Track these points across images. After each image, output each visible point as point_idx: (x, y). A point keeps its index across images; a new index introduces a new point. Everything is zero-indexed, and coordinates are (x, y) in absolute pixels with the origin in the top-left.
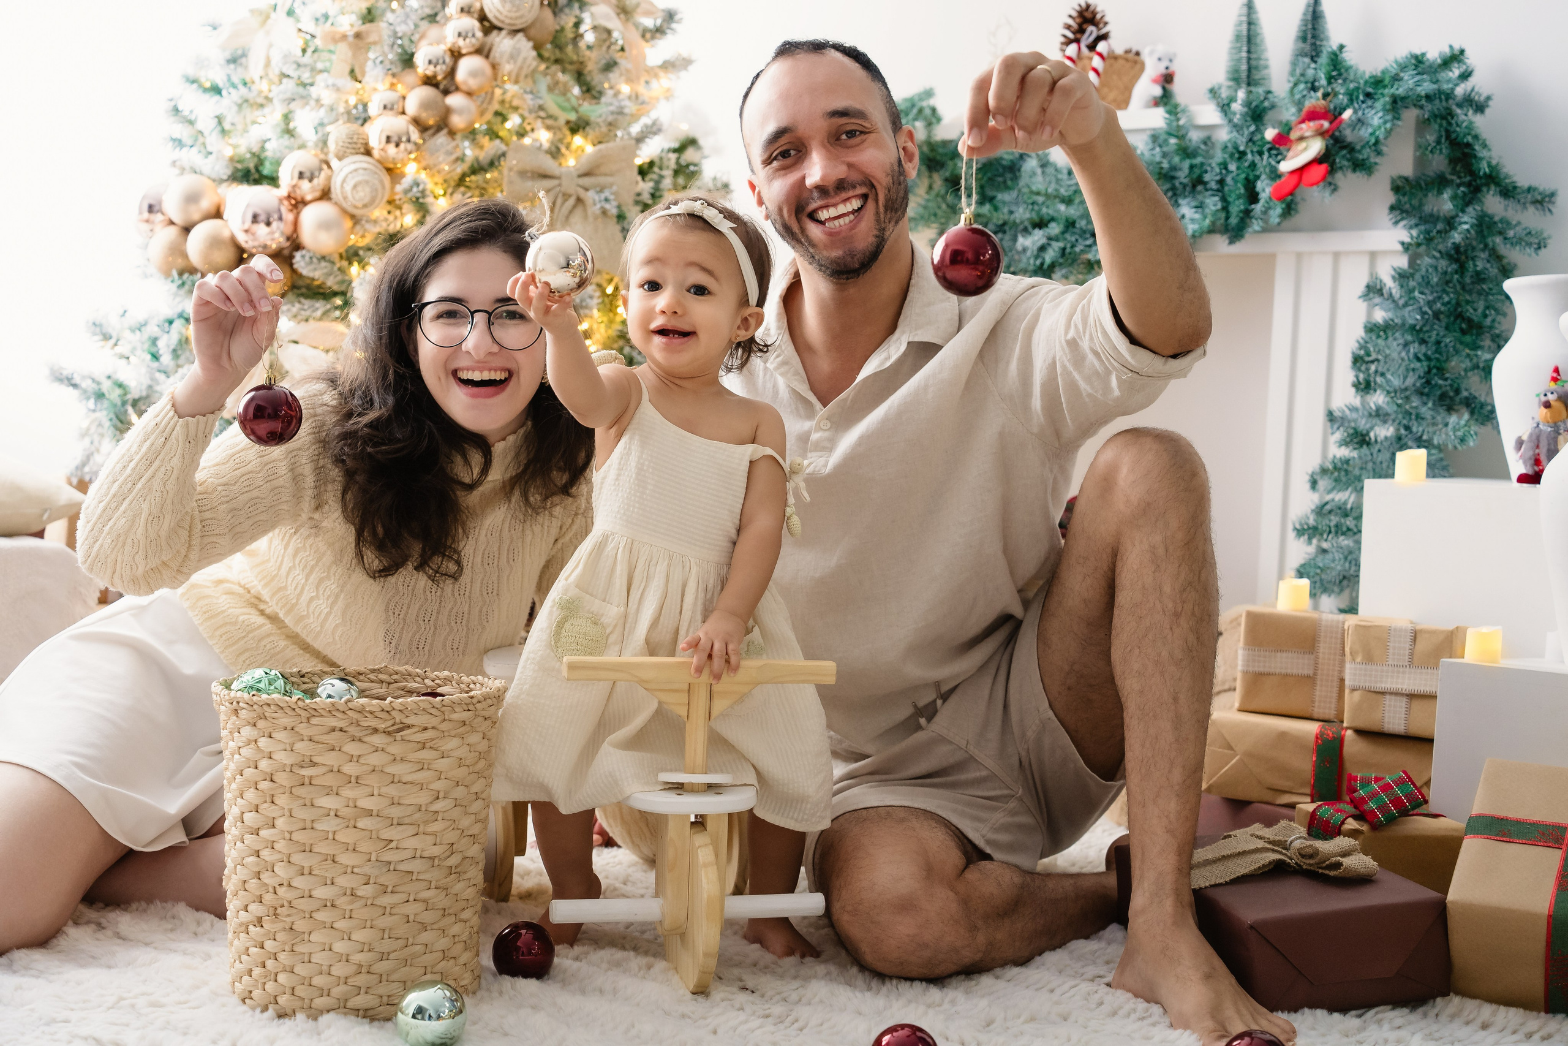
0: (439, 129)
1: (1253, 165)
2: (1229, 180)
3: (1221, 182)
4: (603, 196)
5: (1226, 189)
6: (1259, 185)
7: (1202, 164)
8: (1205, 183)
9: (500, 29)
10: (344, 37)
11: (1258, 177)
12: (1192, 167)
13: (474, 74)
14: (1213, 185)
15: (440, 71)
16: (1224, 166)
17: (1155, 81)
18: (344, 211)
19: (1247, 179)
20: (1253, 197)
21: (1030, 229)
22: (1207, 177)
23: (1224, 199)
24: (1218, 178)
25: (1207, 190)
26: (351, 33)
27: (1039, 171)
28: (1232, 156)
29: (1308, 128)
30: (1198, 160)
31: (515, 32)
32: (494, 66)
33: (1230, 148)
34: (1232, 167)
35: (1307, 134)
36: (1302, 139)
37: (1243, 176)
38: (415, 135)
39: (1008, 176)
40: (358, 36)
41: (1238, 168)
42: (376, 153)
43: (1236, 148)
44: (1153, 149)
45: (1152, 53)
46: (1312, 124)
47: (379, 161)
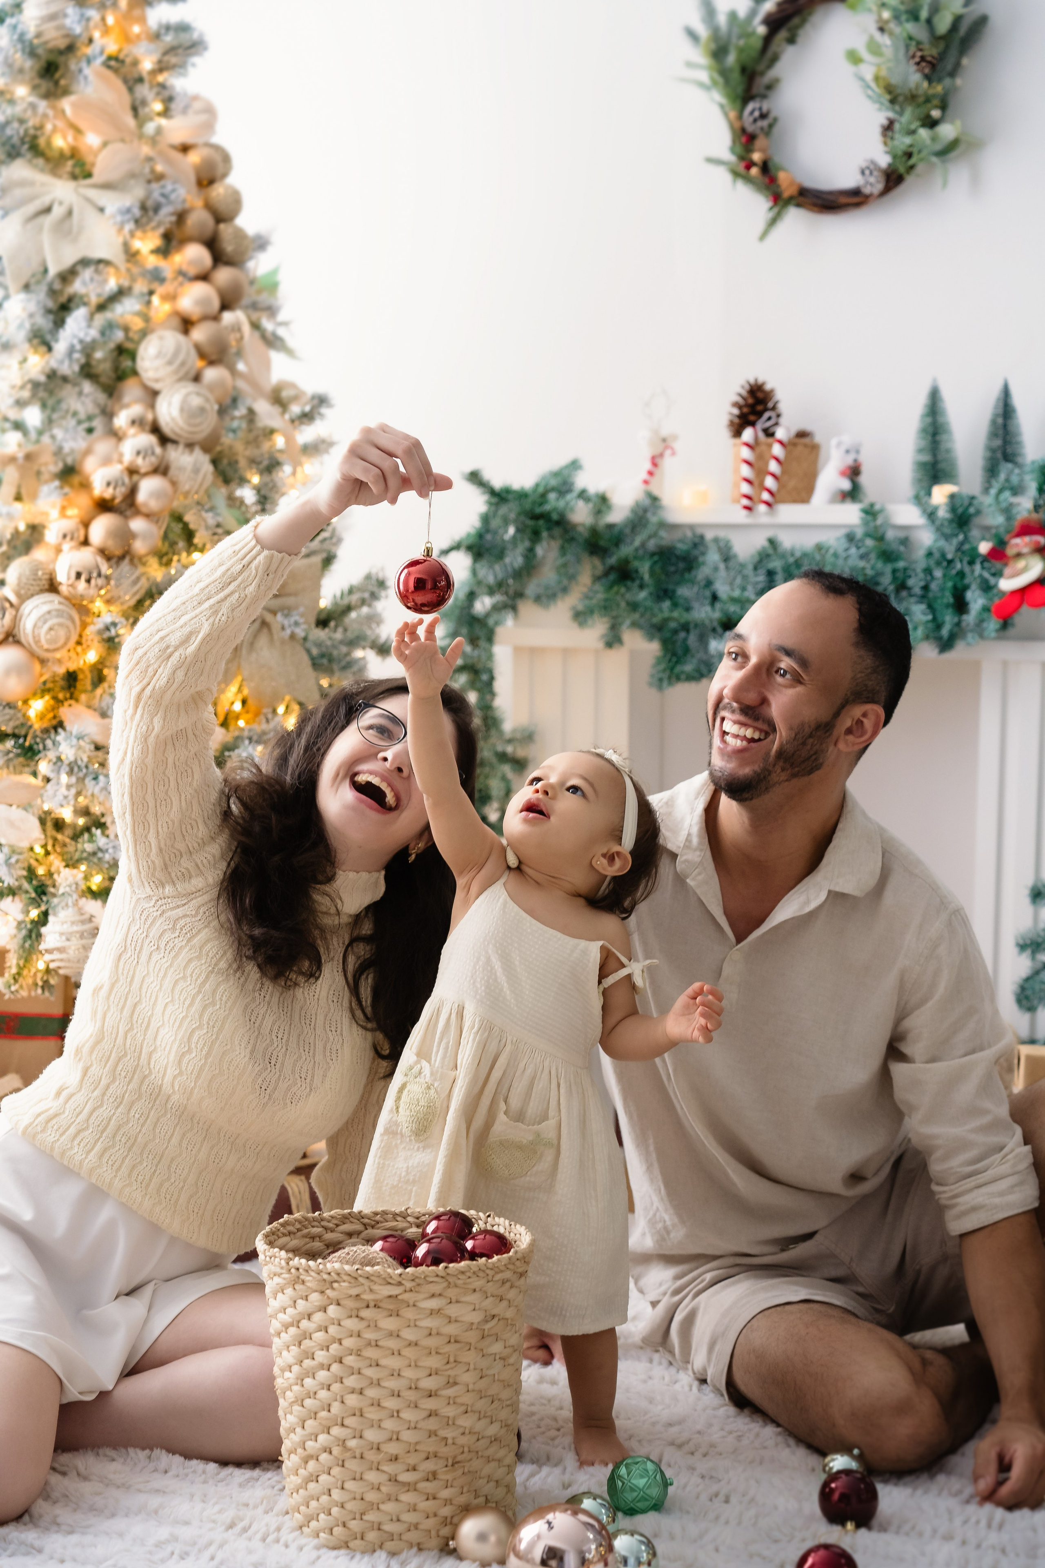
0: (122, 558)
1: (961, 574)
2: (934, 586)
3: (926, 588)
4: (292, 620)
5: (931, 595)
6: (969, 595)
7: (905, 569)
8: (909, 589)
9: (175, 442)
10: (13, 459)
11: (966, 588)
12: (894, 571)
13: (157, 494)
14: (917, 591)
15: (120, 493)
16: (928, 571)
17: (843, 474)
18: (32, 654)
19: (955, 587)
20: (960, 606)
21: (720, 630)
22: (911, 582)
23: (930, 607)
24: (922, 584)
25: (911, 595)
26: (20, 455)
27: (722, 566)
28: (938, 564)
29: (1021, 544)
30: (901, 564)
31: (190, 446)
32: (174, 483)
33: (937, 555)
34: (938, 573)
35: (1025, 550)
36: (1019, 555)
37: (950, 584)
38: (105, 569)
39: (681, 565)
40: (29, 457)
41: (945, 576)
42: (64, 589)
43: (943, 555)
44: (847, 550)
45: (839, 444)
46: (1027, 539)
47: (67, 598)
